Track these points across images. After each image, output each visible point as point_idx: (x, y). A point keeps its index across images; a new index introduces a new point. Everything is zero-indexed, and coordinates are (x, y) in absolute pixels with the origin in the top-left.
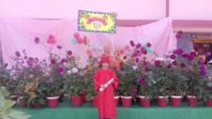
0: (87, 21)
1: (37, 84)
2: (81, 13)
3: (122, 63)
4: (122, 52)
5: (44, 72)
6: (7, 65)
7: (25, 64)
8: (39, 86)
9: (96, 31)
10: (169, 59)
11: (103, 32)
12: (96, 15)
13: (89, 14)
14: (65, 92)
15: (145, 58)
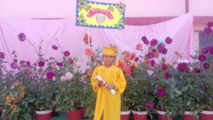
0: (87, 13)
2: (80, 4)
3: (133, 68)
9: (99, 27)
10: (197, 60)
11: (107, 27)
12: (100, 7)
13: (91, 4)
14: (58, 105)
15: (163, 60)
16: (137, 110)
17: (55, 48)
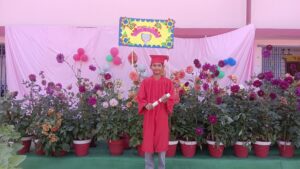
0: (131, 31)
1: (59, 122)
2: (123, 22)
3: (182, 92)
4: (182, 75)
5: (70, 103)
6: (16, 94)
7: (44, 93)
8: (62, 124)
9: (145, 46)
10: (252, 87)
11: (154, 46)
12: (145, 24)
13: (135, 22)
14: (99, 134)
15: (215, 83)
16: (185, 140)
17: (92, 68)
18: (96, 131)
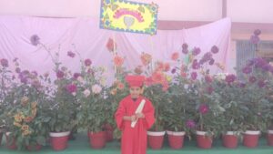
0: (113, 13)
1: (34, 112)
2: (105, 1)
4: (167, 68)
5: (46, 92)
8: (37, 115)
9: (127, 31)
11: (137, 32)
12: (128, 6)
13: (118, 3)
14: (79, 125)
15: (208, 71)
16: (173, 130)
17: (71, 55)
18: (76, 122)
